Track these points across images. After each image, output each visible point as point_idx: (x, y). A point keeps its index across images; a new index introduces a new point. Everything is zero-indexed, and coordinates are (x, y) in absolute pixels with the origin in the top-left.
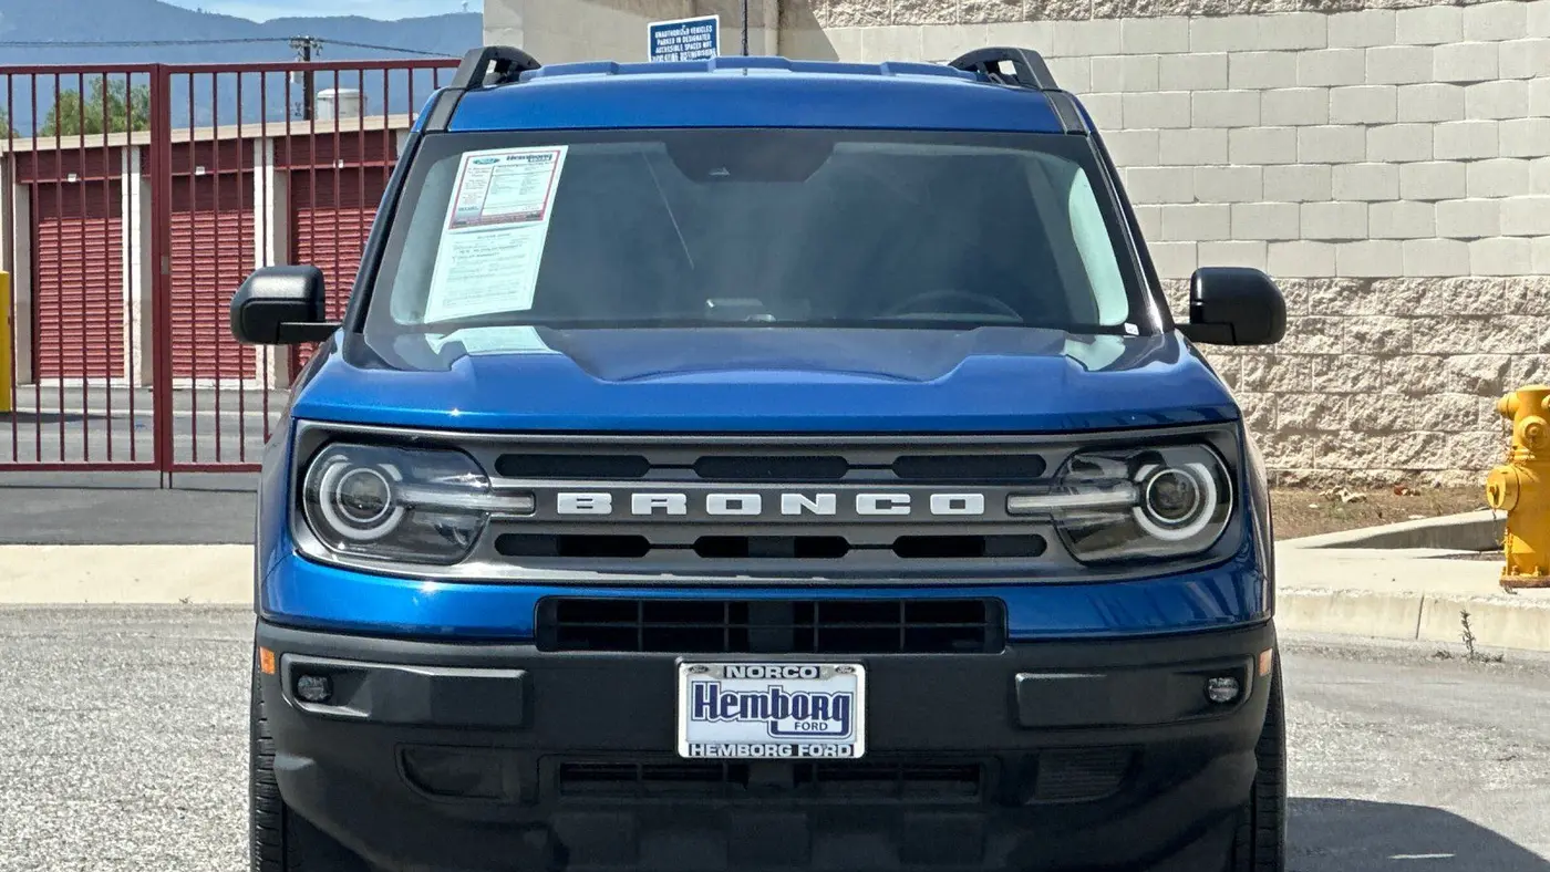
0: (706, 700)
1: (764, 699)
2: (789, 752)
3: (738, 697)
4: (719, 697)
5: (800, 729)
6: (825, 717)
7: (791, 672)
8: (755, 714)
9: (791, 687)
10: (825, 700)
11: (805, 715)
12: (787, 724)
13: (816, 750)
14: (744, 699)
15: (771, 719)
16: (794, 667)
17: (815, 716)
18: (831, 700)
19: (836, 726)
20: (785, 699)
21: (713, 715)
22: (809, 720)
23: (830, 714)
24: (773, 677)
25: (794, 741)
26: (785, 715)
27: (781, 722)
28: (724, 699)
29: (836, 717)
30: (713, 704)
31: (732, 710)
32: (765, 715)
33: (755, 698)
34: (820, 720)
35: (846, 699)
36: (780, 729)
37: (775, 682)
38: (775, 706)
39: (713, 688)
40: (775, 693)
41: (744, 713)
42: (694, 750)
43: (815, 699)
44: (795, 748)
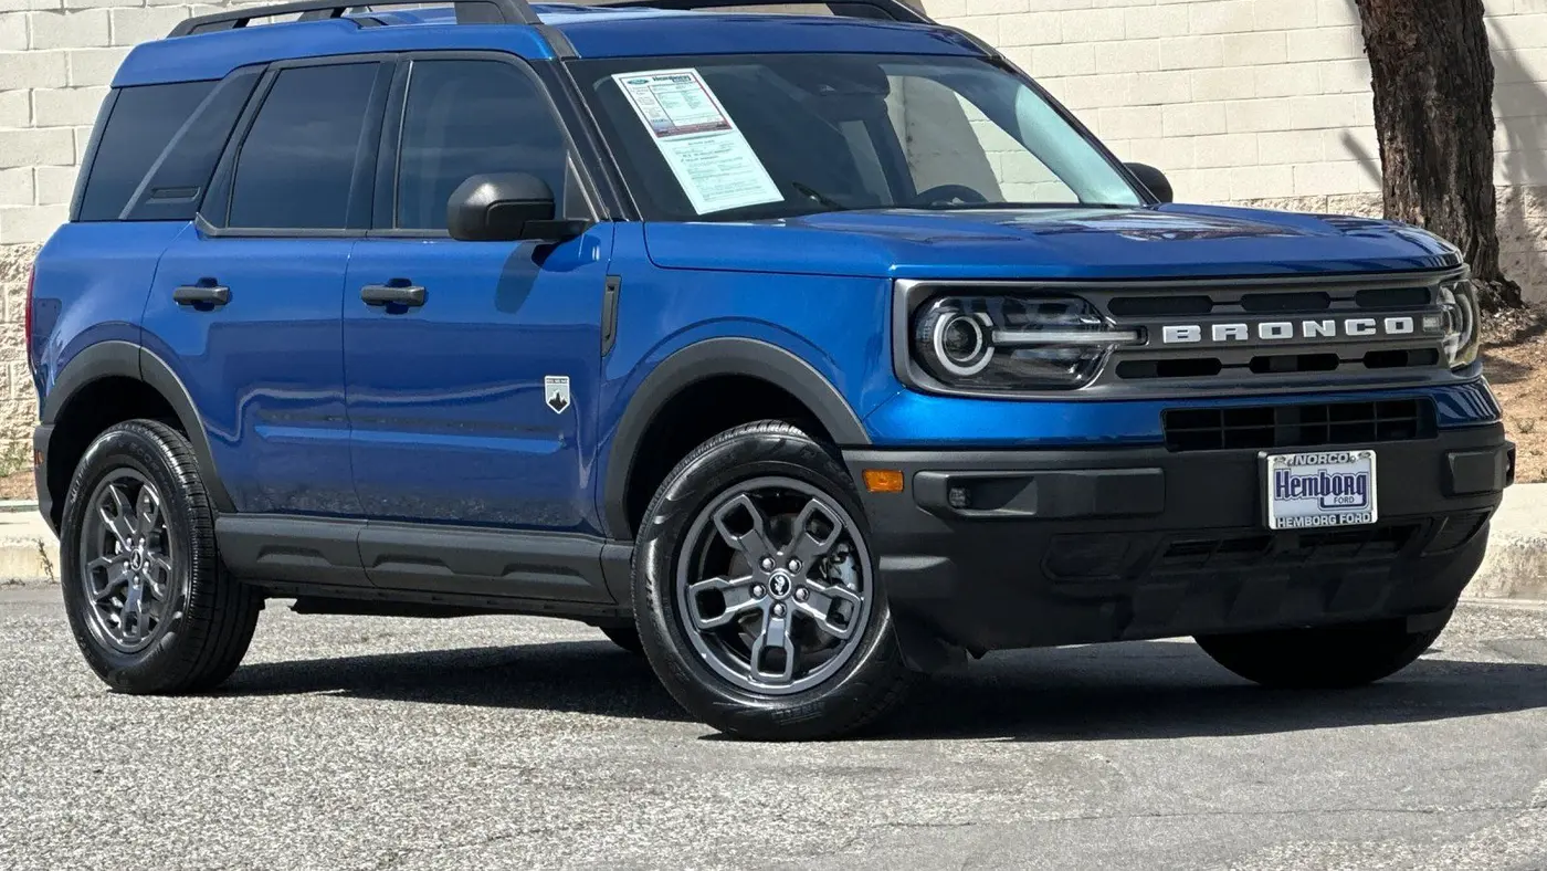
0: (1283, 483)
1: (1316, 479)
2: (1335, 520)
3: (1301, 479)
4: (1290, 481)
5: (1337, 503)
6: (1353, 493)
7: (1333, 458)
8: (1310, 494)
9: (1332, 470)
10: (1352, 479)
11: (1340, 492)
12: (1329, 499)
13: (1350, 519)
14: (1304, 480)
15: (1320, 496)
16: (1334, 454)
17: (1346, 493)
18: (1355, 478)
19: (1358, 499)
20: (1328, 480)
21: (1287, 495)
22: (1343, 495)
23: (1355, 490)
24: (1322, 463)
25: (1337, 512)
26: (1328, 493)
27: (1326, 498)
28: (1293, 481)
29: (1359, 492)
30: (1286, 486)
31: (1298, 490)
32: (1316, 494)
33: (1310, 480)
34: (1350, 495)
35: (1364, 477)
36: (1326, 504)
37: (1322, 467)
38: (1321, 486)
39: (1287, 474)
40: (1322, 474)
41: (1304, 493)
42: (1280, 523)
43: (1346, 478)
44: (1338, 517)
